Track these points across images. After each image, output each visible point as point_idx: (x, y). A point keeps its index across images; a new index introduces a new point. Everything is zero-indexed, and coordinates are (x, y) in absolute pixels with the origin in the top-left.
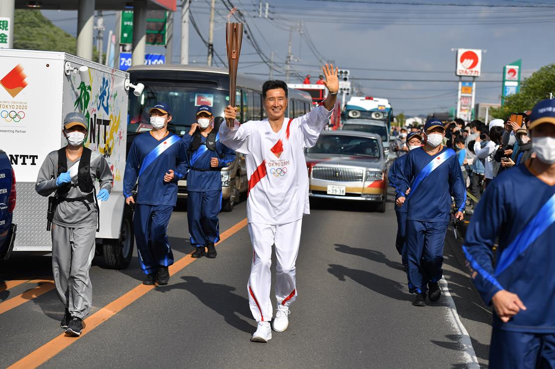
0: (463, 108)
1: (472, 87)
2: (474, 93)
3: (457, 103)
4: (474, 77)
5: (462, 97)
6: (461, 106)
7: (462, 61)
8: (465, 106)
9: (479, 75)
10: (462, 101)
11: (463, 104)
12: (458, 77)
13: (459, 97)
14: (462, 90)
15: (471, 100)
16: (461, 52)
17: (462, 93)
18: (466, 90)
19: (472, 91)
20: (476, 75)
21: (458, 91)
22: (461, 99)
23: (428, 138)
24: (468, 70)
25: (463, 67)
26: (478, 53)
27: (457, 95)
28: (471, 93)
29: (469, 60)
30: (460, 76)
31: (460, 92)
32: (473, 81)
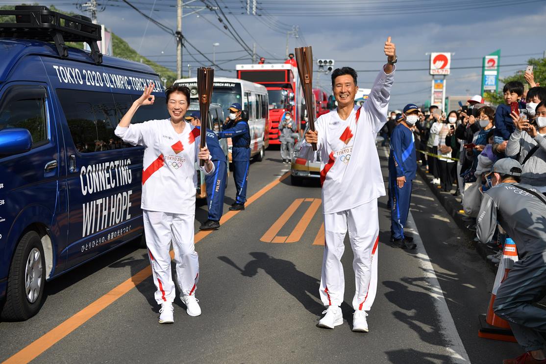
0: (436, 100)
1: (443, 83)
2: (444, 88)
3: (430, 97)
4: (445, 75)
5: (435, 91)
6: (434, 99)
7: (435, 62)
8: (437, 99)
9: (449, 73)
10: (435, 95)
11: (436, 97)
12: (431, 76)
13: (433, 92)
14: (434, 86)
15: (442, 94)
16: (434, 55)
17: (435, 88)
18: (438, 86)
19: (443, 86)
20: (446, 74)
21: (431, 87)
22: (434, 94)
23: (407, 118)
24: (440, 70)
25: (436, 67)
26: (448, 55)
27: (431, 90)
28: (442, 88)
29: (440, 62)
30: (433, 75)
31: (433, 88)
32: (444, 79)
